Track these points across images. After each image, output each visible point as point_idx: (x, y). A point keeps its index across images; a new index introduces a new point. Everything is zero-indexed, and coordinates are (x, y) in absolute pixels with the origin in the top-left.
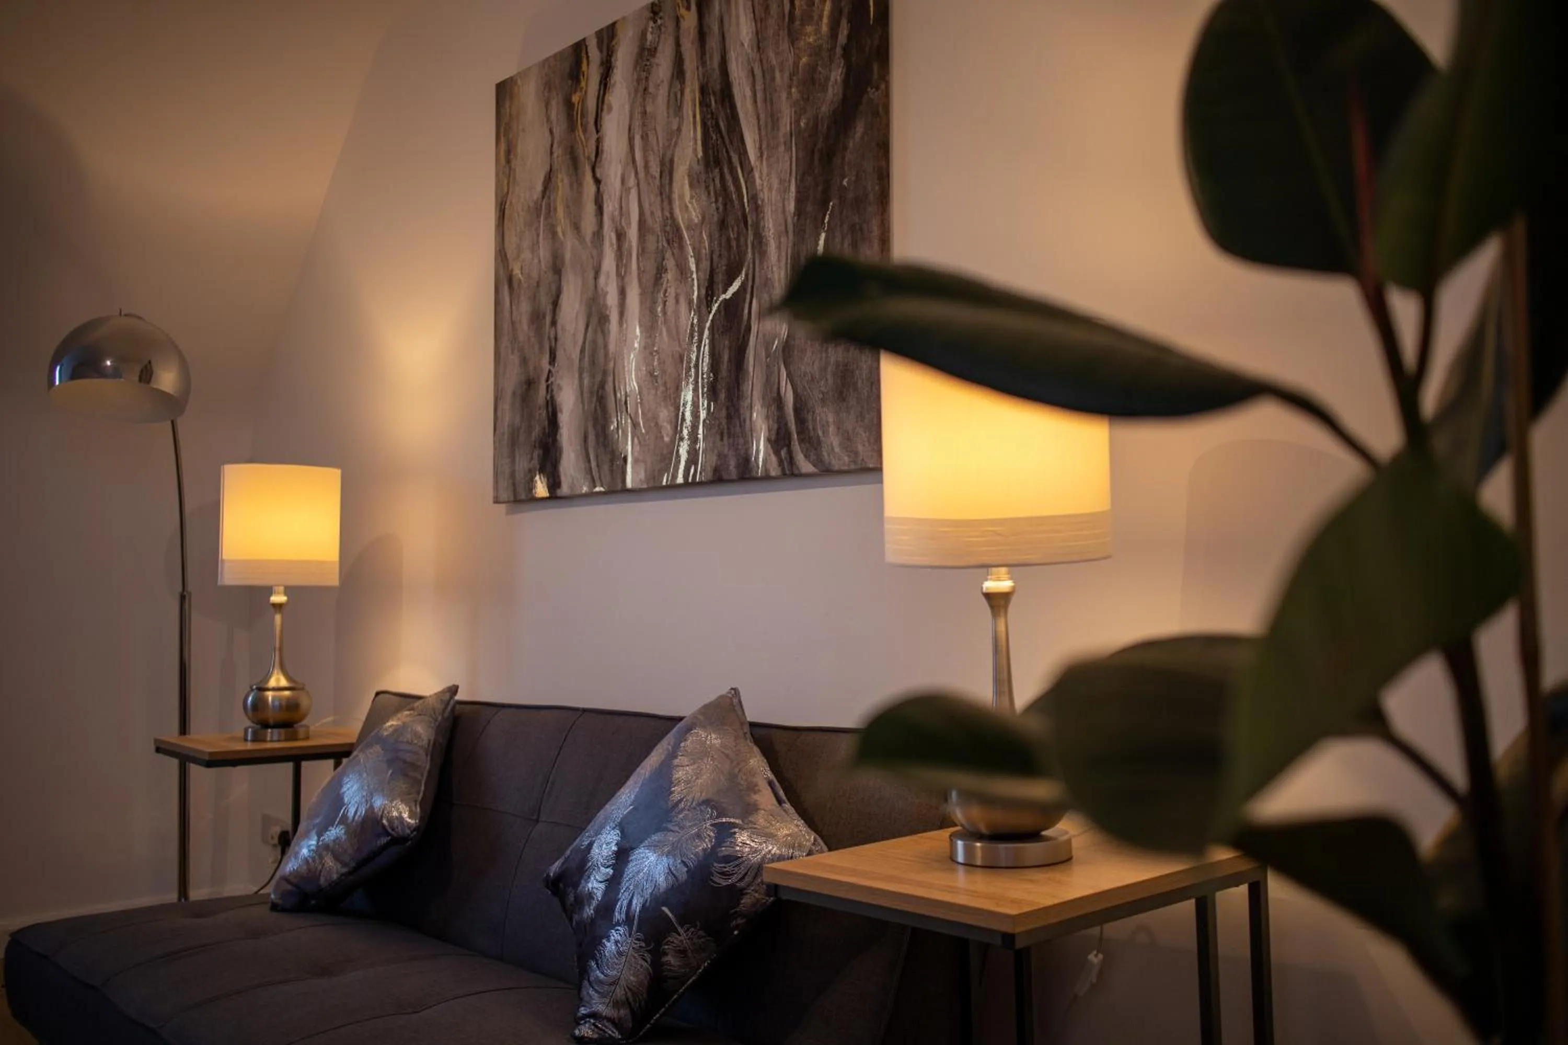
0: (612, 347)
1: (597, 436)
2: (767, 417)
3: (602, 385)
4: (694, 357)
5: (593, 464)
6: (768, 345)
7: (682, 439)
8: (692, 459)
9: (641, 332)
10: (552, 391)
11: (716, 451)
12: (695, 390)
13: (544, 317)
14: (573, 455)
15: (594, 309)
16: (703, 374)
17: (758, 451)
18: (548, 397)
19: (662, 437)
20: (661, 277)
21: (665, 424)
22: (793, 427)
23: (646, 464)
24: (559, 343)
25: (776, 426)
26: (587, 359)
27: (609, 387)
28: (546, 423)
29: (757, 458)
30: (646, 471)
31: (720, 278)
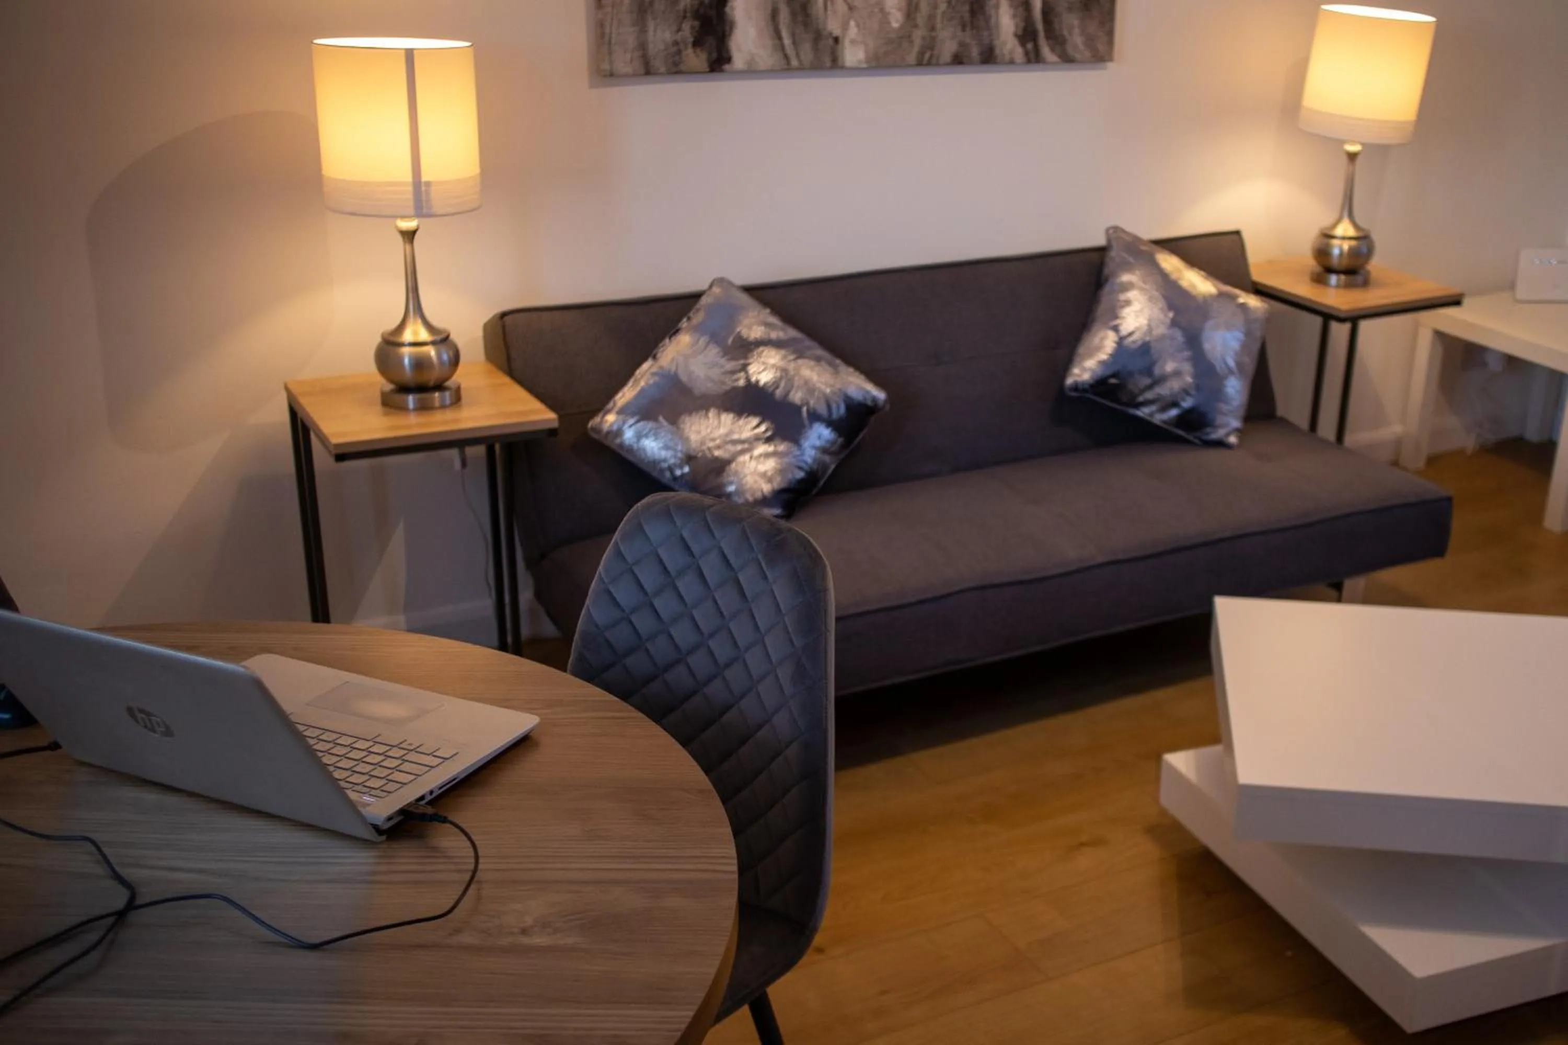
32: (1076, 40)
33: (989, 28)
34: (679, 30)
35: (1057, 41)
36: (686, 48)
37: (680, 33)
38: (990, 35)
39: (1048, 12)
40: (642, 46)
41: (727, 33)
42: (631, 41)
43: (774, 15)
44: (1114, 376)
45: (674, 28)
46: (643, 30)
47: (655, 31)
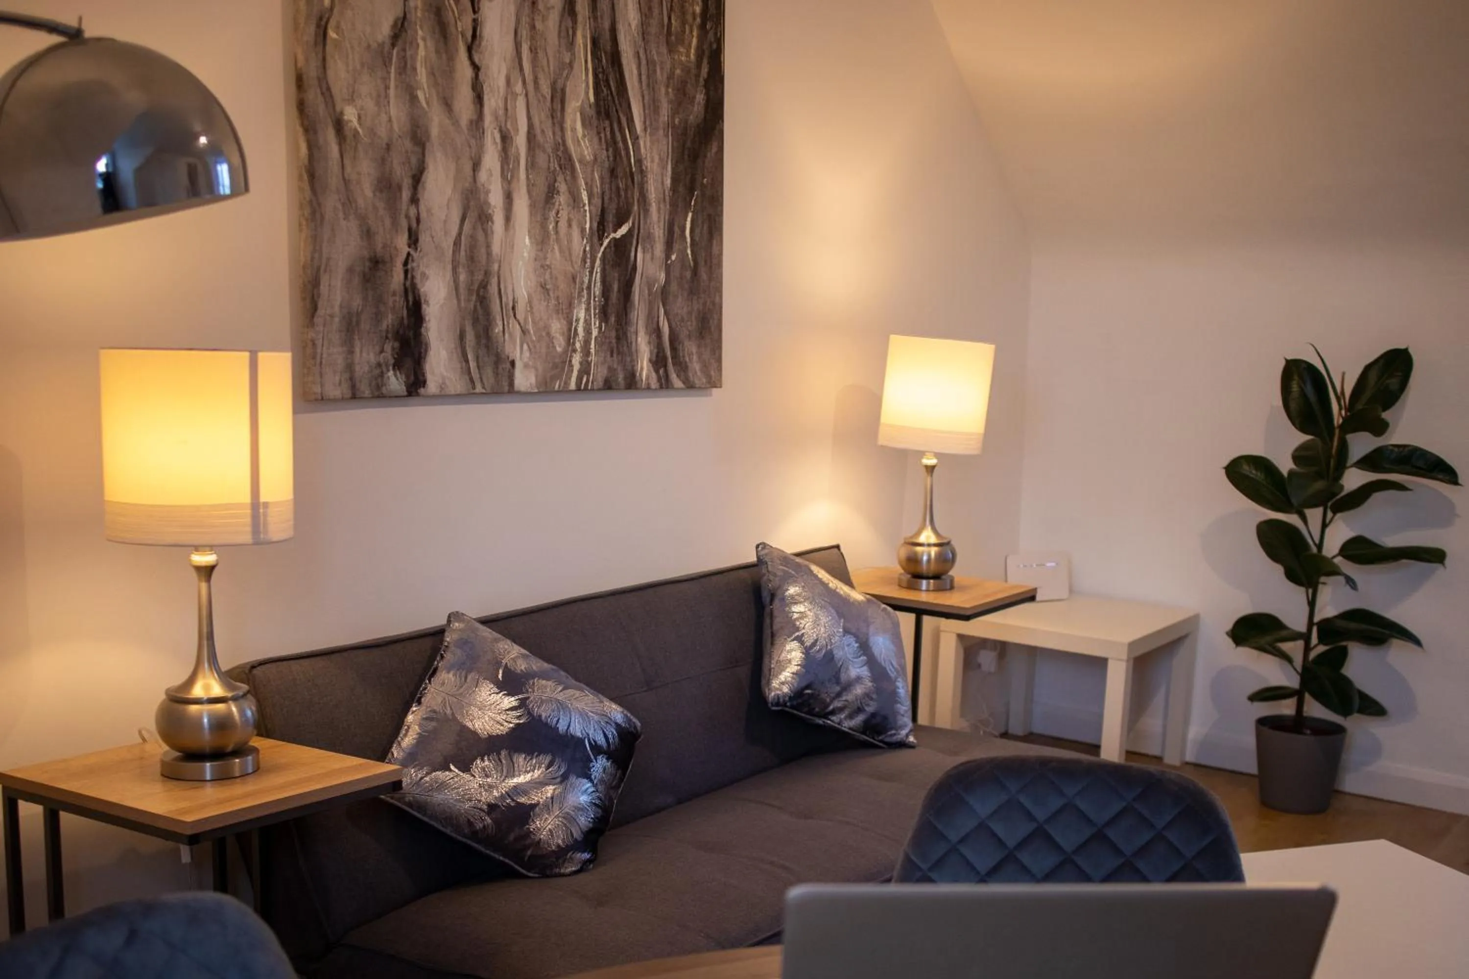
0: (496, 248)
1: (478, 337)
2: (649, 343)
3: (484, 285)
4: (586, 280)
5: (473, 364)
6: (650, 286)
7: (574, 351)
8: (585, 369)
9: (531, 243)
10: (413, 277)
11: (606, 365)
12: (588, 310)
13: (400, 188)
14: (444, 354)
15: (472, 203)
16: (595, 297)
17: (642, 369)
18: (408, 283)
19: (554, 347)
20: (553, 197)
21: (558, 335)
22: (668, 353)
23: (536, 370)
24: (421, 226)
25: (655, 351)
26: (463, 253)
27: (493, 289)
28: (405, 312)
29: (641, 375)
30: (536, 376)
31: (610, 218)
32: (695, 366)
33: (631, 354)
34: (382, 351)
35: (682, 368)
36: (388, 371)
37: (383, 354)
38: (632, 361)
39: (674, 339)
40: (350, 367)
41: (423, 355)
42: (340, 361)
43: (462, 337)
44: (808, 687)
45: (377, 349)
46: (351, 352)
47: (361, 352)
